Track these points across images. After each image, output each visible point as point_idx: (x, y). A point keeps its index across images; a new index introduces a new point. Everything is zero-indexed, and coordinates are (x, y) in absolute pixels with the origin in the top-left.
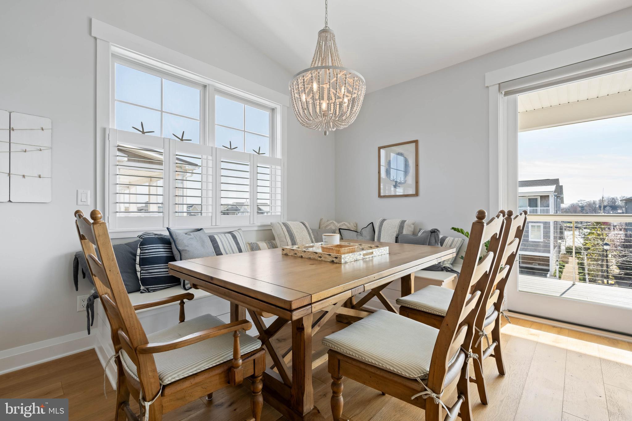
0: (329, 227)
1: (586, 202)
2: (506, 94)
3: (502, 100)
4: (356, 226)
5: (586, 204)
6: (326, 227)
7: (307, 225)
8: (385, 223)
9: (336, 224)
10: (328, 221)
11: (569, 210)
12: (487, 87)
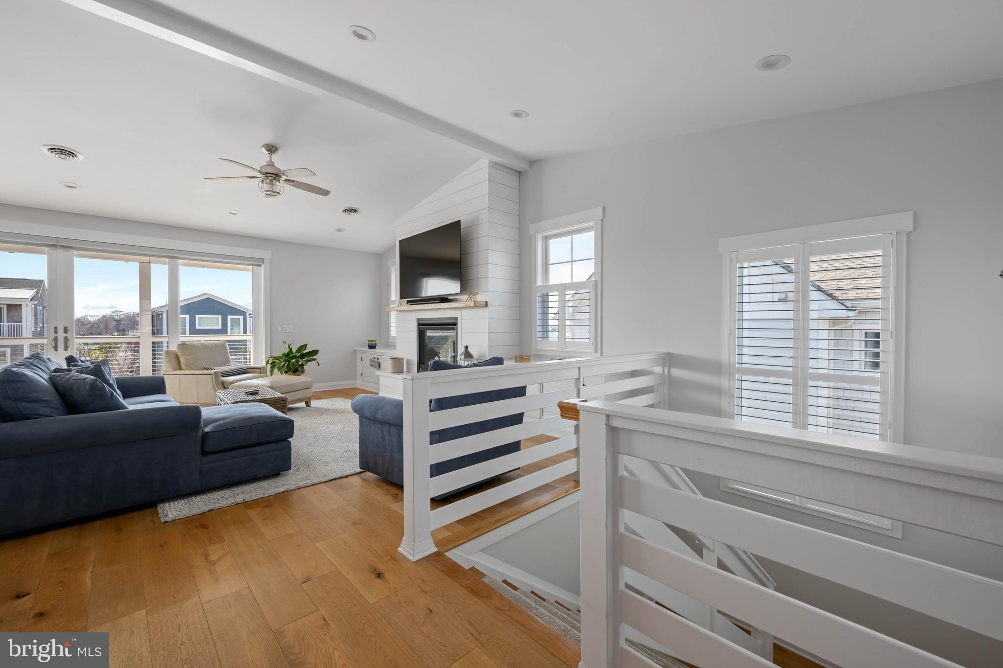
1: (124, 314)
5: (123, 316)
11: (97, 324)
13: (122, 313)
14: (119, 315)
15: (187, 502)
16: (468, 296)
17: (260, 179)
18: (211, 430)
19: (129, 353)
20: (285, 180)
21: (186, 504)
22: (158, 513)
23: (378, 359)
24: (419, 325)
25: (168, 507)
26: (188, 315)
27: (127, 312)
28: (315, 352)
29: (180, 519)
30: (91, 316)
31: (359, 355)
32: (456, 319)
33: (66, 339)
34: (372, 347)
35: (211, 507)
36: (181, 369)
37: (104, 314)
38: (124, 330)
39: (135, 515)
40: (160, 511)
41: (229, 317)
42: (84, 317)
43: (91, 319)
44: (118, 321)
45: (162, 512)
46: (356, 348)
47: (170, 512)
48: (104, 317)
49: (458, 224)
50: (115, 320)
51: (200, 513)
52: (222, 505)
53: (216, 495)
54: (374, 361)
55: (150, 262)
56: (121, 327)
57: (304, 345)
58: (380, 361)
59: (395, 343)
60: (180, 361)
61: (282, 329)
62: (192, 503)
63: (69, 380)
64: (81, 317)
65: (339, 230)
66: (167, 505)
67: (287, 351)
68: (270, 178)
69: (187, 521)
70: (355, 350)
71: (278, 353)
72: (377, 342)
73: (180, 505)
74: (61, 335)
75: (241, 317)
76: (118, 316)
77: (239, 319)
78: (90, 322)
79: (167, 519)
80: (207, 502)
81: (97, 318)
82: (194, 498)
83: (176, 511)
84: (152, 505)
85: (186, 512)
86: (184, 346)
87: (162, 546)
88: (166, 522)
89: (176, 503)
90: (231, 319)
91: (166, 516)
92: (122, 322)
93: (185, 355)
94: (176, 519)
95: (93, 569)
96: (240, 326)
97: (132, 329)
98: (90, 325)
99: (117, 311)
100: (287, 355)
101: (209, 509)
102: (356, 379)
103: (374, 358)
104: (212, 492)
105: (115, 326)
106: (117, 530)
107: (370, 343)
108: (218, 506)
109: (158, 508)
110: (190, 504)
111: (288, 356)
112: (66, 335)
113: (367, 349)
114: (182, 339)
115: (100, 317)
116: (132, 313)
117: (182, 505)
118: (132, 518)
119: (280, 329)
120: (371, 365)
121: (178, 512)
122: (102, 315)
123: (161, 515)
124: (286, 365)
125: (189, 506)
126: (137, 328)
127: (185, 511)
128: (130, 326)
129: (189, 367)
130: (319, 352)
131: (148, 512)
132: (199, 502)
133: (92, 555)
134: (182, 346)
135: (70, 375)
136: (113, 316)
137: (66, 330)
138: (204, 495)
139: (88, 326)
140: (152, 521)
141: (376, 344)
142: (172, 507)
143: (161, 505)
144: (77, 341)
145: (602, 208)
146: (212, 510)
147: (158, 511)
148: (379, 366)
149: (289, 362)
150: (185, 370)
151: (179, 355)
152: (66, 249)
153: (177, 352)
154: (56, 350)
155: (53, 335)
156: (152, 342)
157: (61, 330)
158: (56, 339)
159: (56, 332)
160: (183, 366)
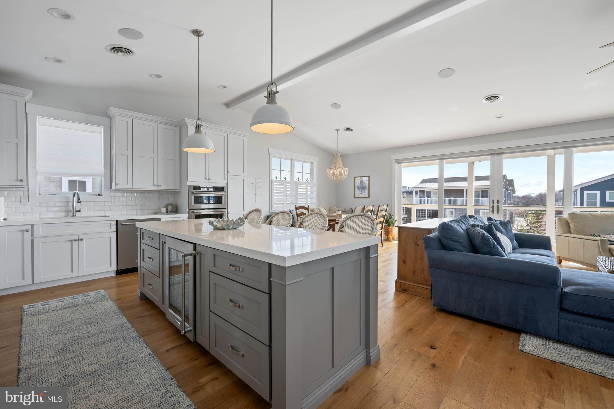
0: (334, 210)
2: (398, 163)
3: (397, 166)
4: (345, 209)
6: (332, 210)
7: (326, 209)
8: (356, 208)
9: (337, 209)
10: (333, 207)
12: (392, 160)
15: (544, 343)
18: (569, 291)
21: (543, 345)
22: (519, 341)
25: (528, 340)
26: (599, 191)
29: (533, 355)
30: (533, 194)
33: (498, 207)
35: (564, 361)
36: (570, 233)
37: (541, 192)
39: (505, 332)
40: (521, 339)
43: (533, 195)
45: (522, 341)
47: (528, 344)
48: (540, 194)
51: (552, 360)
52: (575, 364)
53: (572, 351)
55: (555, 154)
60: (570, 226)
62: (548, 347)
64: (527, 194)
66: (528, 337)
69: (538, 360)
73: (537, 343)
74: (496, 205)
79: (523, 349)
80: (561, 354)
81: (536, 195)
82: (551, 343)
83: (533, 346)
84: (519, 332)
85: (540, 352)
86: (574, 215)
87: (511, 369)
88: (521, 351)
89: (535, 339)
91: (524, 346)
93: (574, 222)
94: (530, 353)
95: (466, 356)
101: (561, 361)
104: (570, 347)
106: (490, 337)
108: (570, 363)
109: (521, 336)
110: (546, 347)
112: (498, 204)
114: (573, 210)
115: (538, 194)
117: (539, 344)
118: (502, 334)
121: (534, 348)
122: (539, 193)
123: (520, 343)
125: (544, 348)
127: (540, 350)
129: (577, 232)
131: (513, 335)
132: (554, 349)
133: (470, 346)
134: (572, 215)
137: (498, 202)
138: (561, 345)
139: (531, 199)
140: (513, 344)
142: (531, 341)
143: (524, 335)
146: (564, 364)
147: (520, 339)
150: (573, 234)
151: (569, 221)
152: (498, 155)
153: (568, 219)
154: (493, 213)
155: (492, 205)
156: (556, 211)
157: (495, 202)
158: (493, 207)
159: (493, 203)
160: (572, 231)
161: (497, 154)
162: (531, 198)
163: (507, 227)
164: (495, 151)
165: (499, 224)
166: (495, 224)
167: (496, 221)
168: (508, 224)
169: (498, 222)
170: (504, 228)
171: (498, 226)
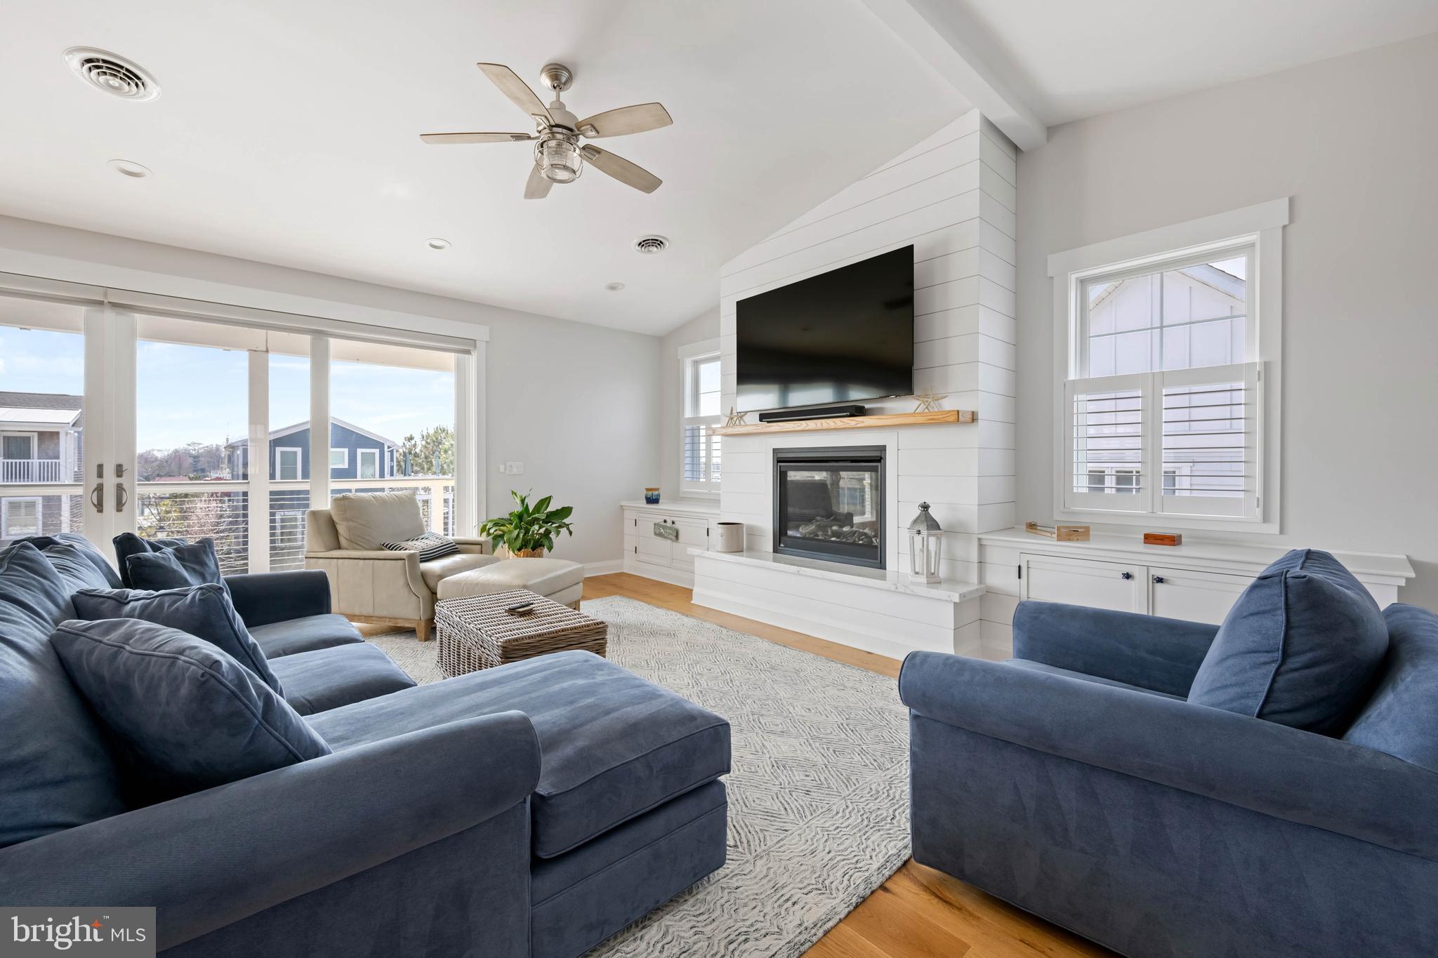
1: (204, 447)
5: (202, 450)
11: (167, 461)
13: (201, 446)
14: (197, 448)
16: (918, 403)
17: (536, 141)
19: (214, 504)
20: (584, 148)
23: (673, 523)
24: (778, 462)
26: (301, 449)
27: (209, 445)
28: (566, 511)
30: (159, 450)
31: (629, 516)
32: (883, 448)
33: (120, 488)
34: (653, 500)
36: (339, 547)
37: (177, 448)
38: (203, 470)
41: (359, 451)
42: (150, 452)
43: (159, 455)
44: (196, 458)
46: (623, 503)
48: (176, 451)
49: (906, 253)
50: (191, 456)
54: (664, 527)
55: (267, 351)
56: (200, 466)
57: (547, 498)
58: (676, 526)
59: (719, 494)
60: (337, 531)
61: (505, 469)
63: (115, 655)
64: (145, 451)
65: (612, 288)
67: (518, 508)
68: (559, 136)
70: (622, 506)
71: (502, 512)
72: (661, 492)
74: (110, 480)
75: (377, 451)
76: (195, 450)
77: (374, 453)
78: (156, 459)
81: (166, 453)
86: (346, 501)
90: (362, 453)
92: (201, 459)
93: (347, 520)
96: (374, 464)
97: (214, 469)
98: (157, 463)
99: (194, 443)
100: (520, 517)
102: (622, 557)
103: (665, 521)
105: (191, 463)
107: (650, 493)
111: (523, 519)
112: (119, 480)
113: (643, 503)
115: (171, 452)
116: (214, 446)
119: (502, 467)
120: (656, 534)
122: (174, 449)
124: (521, 535)
126: (222, 468)
128: (212, 464)
129: (356, 544)
130: (573, 510)
134: (342, 502)
135: (122, 630)
136: (189, 451)
137: (119, 471)
139: (154, 465)
141: (659, 495)
144: (140, 490)
145: (1287, 199)
148: (677, 537)
149: (527, 531)
150: (346, 549)
151: (336, 519)
152: (120, 310)
153: (333, 513)
154: (100, 510)
155: (95, 481)
156: (270, 492)
157: (109, 471)
158: (100, 489)
159: (100, 475)
160: (343, 541)
161: (114, 305)
162: (154, 462)
163: (203, 564)
164: (106, 295)
165: (173, 558)
166: (162, 562)
167: (155, 548)
168: (205, 552)
169: (169, 550)
170: (194, 570)
171: (175, 567)
